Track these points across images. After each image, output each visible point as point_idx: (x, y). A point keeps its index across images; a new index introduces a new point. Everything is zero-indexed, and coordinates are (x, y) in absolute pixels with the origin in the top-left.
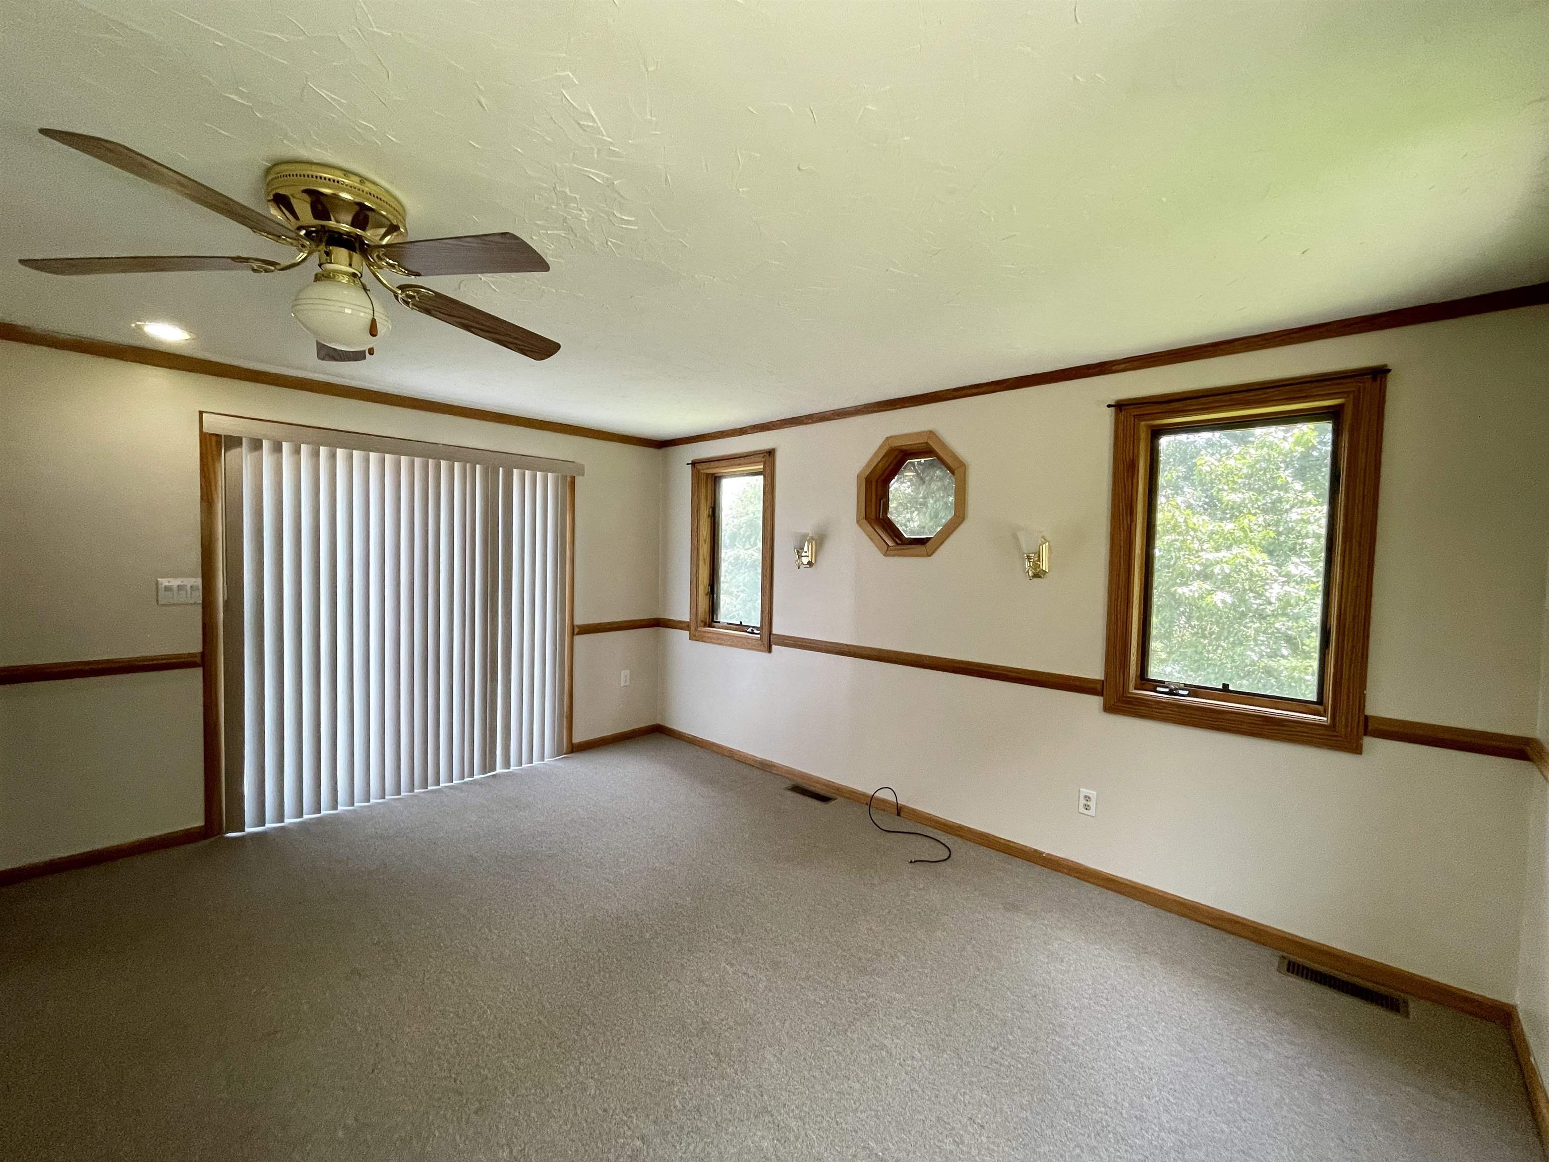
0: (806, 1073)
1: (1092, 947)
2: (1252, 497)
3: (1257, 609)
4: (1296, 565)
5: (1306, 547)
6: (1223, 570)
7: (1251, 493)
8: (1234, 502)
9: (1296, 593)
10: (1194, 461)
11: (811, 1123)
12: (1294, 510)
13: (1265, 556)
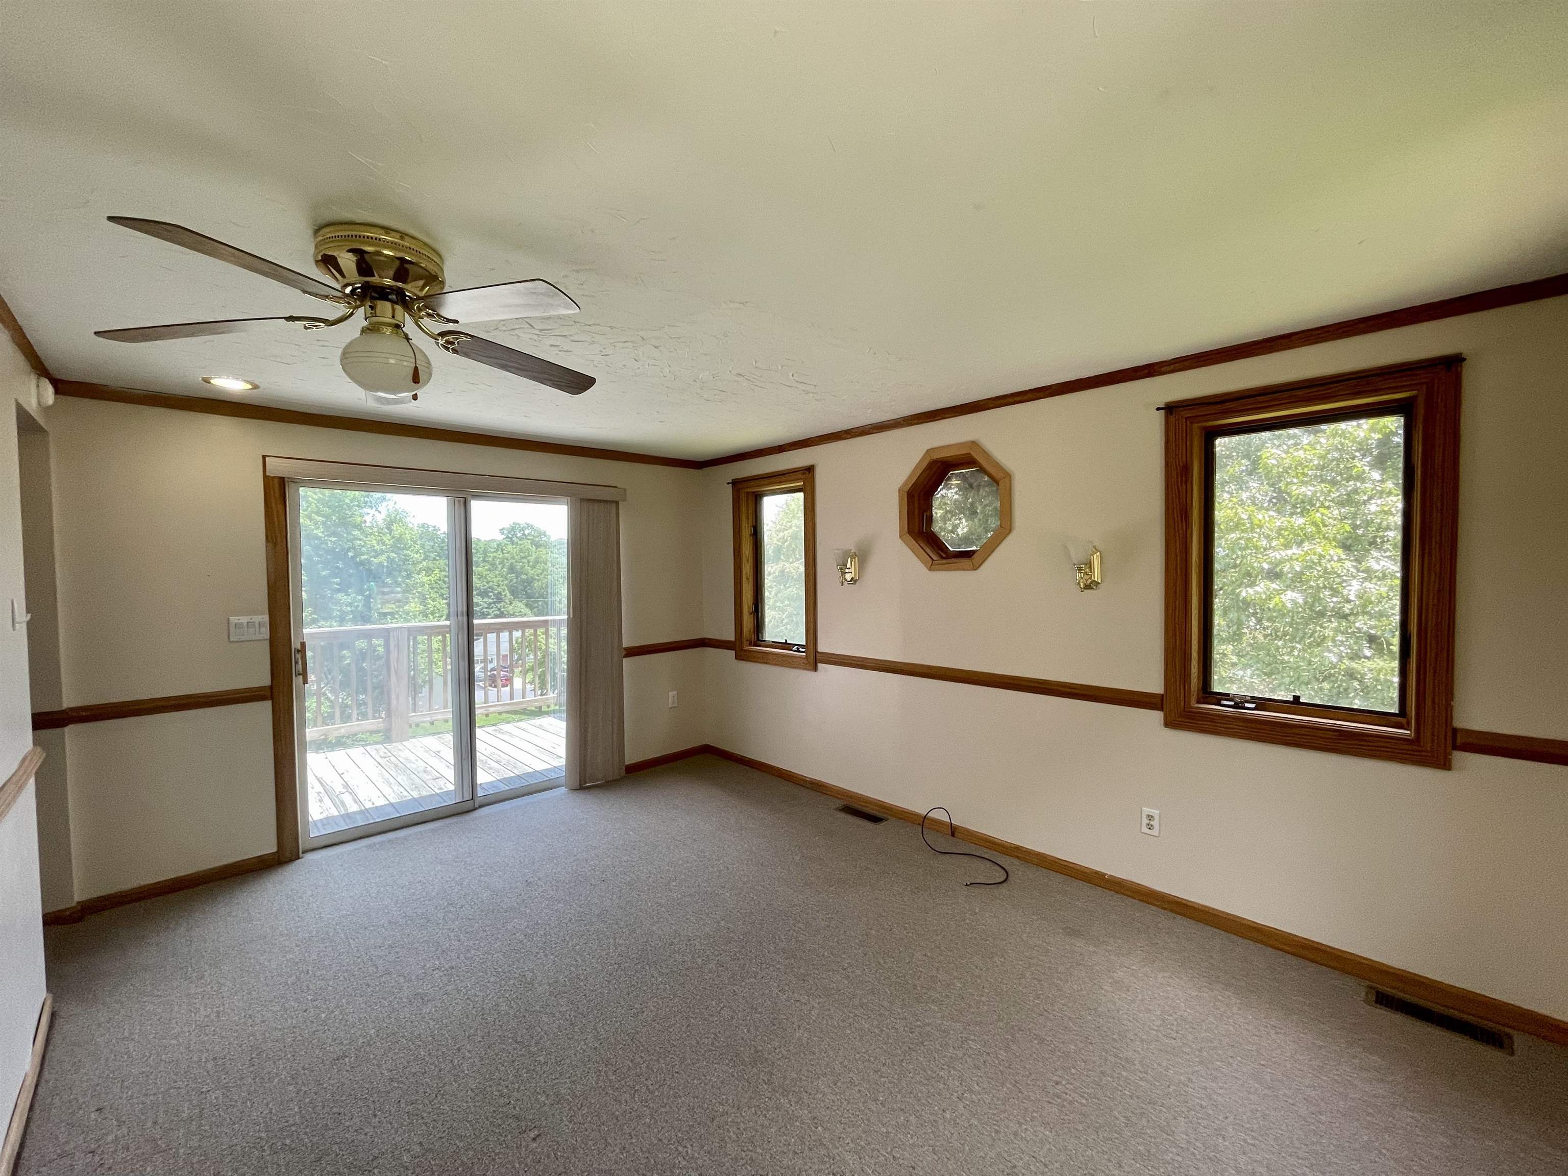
0: (861, 1105)
1: (1160, 975)
2: (1325, 489)
3: (1334, 607)
4: (1378, 560)
5: (1388, 540)
6: (1292, 567)
7: (1323, 485)
8: (1305, 495)
9: (1377, 590)
10: (1259, 454)
11: (867, 1157)
12: (1373, 501)
13: (1340, 551)
